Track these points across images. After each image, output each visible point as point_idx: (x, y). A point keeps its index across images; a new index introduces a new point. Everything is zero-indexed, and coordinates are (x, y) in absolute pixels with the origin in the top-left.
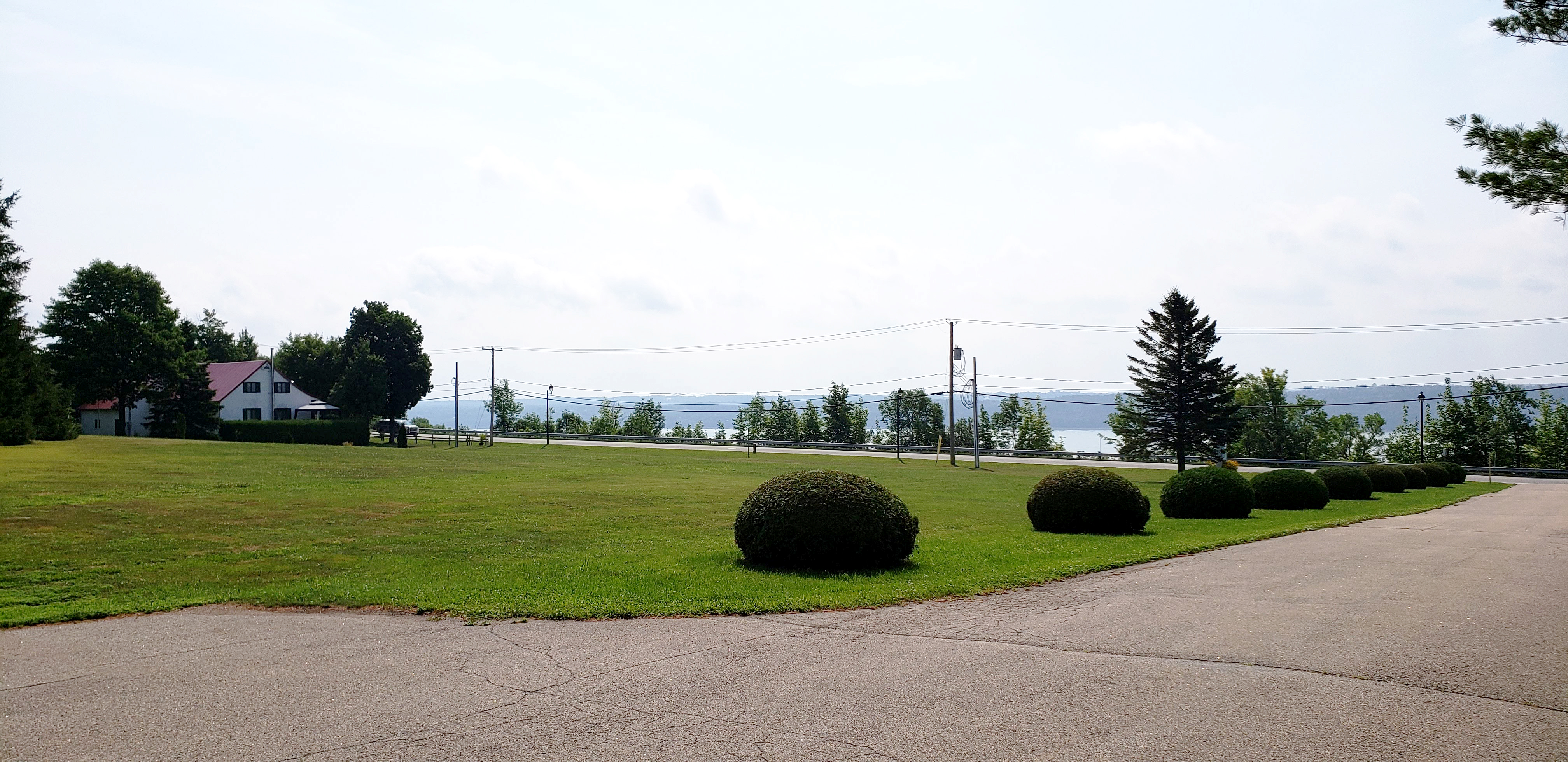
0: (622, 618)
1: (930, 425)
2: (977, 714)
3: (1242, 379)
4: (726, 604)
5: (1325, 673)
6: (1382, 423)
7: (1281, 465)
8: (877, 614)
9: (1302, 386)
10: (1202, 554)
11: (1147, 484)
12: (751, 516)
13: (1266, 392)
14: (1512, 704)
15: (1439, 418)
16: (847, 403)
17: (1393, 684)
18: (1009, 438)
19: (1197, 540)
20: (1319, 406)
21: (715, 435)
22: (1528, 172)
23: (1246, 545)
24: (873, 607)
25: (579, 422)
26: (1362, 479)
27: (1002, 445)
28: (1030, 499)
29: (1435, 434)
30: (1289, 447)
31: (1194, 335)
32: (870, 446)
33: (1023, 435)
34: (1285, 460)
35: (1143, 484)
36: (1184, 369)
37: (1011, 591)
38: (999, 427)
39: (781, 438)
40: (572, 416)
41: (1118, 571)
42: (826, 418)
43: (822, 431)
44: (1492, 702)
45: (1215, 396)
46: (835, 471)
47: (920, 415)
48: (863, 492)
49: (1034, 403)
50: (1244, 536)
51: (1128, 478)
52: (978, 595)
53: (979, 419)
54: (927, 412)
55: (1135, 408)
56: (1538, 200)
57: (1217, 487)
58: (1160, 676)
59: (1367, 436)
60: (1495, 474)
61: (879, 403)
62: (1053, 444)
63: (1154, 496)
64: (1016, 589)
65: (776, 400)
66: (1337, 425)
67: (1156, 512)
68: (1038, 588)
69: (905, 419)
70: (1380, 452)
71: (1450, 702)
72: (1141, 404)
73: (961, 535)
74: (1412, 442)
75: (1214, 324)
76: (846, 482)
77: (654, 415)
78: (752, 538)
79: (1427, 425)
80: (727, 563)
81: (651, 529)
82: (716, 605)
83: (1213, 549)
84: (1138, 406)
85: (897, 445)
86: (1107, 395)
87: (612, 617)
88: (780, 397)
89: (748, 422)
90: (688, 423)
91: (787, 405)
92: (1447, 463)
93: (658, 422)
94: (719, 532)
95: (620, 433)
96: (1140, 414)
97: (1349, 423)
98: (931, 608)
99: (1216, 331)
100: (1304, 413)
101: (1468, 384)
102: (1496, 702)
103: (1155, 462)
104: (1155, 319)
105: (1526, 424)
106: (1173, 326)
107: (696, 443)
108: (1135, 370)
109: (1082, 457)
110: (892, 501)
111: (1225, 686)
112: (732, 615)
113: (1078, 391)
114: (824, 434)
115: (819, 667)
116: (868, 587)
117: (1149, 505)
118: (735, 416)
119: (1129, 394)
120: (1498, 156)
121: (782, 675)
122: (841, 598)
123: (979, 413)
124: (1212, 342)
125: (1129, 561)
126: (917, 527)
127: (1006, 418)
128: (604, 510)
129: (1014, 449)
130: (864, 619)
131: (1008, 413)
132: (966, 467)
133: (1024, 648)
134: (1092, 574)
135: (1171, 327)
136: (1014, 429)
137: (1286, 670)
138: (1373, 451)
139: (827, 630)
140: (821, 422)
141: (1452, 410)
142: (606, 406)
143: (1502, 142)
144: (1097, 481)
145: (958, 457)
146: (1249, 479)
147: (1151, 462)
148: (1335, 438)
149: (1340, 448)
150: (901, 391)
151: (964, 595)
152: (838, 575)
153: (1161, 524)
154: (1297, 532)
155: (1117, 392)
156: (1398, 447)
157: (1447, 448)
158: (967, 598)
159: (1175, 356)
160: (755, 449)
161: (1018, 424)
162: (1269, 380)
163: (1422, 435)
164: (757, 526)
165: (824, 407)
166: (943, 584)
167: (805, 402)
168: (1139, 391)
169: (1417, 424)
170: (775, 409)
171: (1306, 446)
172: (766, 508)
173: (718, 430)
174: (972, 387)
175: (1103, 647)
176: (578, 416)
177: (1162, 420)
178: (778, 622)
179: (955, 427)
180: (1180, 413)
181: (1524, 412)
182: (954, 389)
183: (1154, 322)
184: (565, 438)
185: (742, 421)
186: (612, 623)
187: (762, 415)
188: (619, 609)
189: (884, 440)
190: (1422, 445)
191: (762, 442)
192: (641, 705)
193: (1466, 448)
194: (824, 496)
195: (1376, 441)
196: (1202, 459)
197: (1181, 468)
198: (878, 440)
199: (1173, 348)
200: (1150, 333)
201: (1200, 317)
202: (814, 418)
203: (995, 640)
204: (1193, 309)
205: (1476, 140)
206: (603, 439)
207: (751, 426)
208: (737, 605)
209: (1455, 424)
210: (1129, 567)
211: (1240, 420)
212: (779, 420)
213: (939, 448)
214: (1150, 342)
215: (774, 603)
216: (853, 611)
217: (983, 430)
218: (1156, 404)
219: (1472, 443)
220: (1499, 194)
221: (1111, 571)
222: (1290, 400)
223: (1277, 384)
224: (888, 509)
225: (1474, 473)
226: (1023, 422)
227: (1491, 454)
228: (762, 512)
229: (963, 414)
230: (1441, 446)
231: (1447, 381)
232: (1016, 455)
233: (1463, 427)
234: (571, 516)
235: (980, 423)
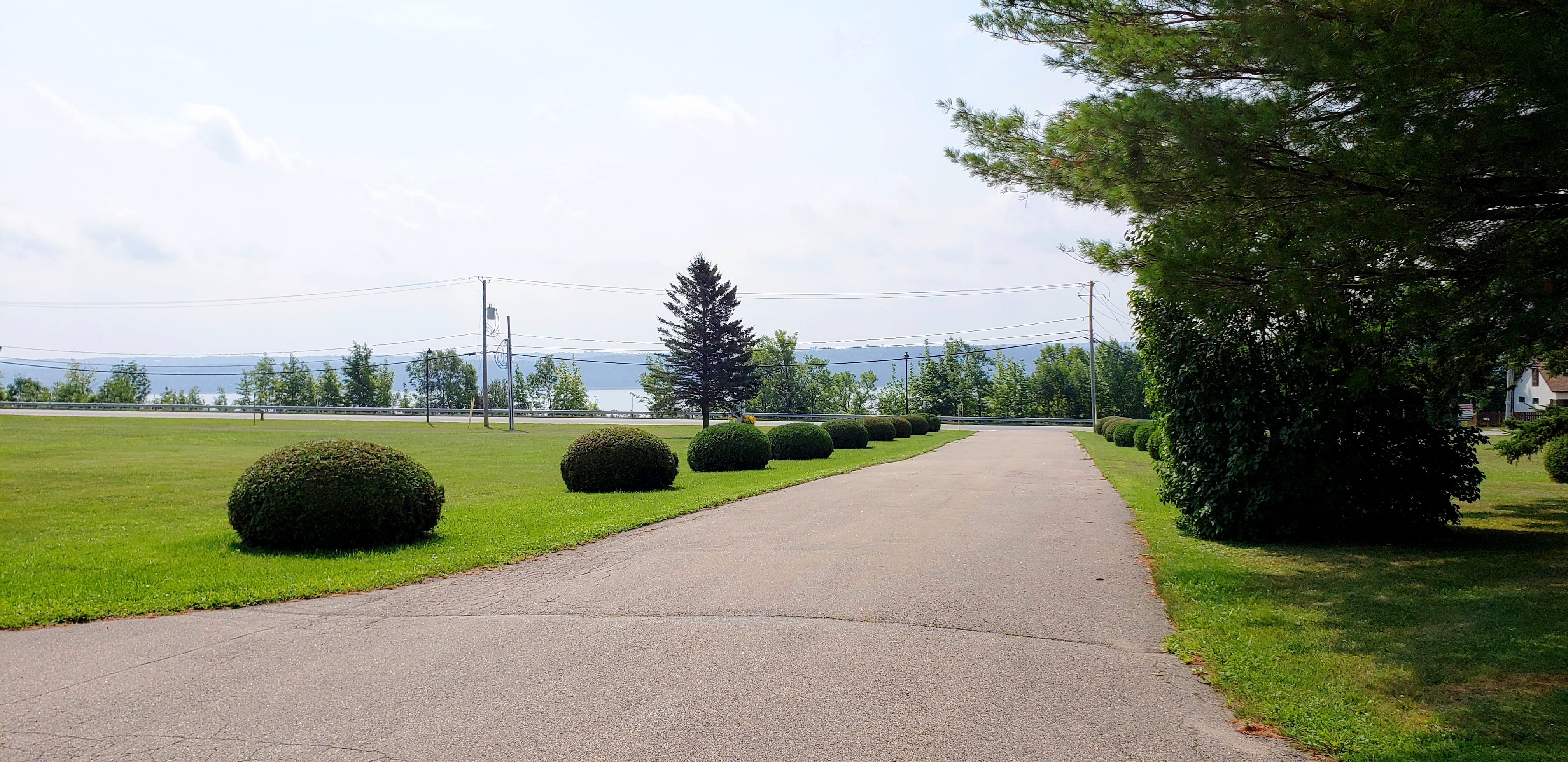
0: (74, 623)
1: (462, 386)
2: (501, 698)
3: (758, 340)
4: (213, 596)
5: (839, 619)
6: (874, 379)
7: (792, 419)
8: (396, 594)
9: (808, 347)
10: (726, 506)
11: (675, 440)
12: (247, 494)
13: (779, 352)
14: (993, 634)
15: (920, 375)
16: (370, 364)
17: (897, 624)
18: (544, 398)
19: (721, 492)
20: (824, 365)
21: (214, 401)
22: (1000, 154)
23: (765, 495)
24: (391, 587)
25: (38, 388)
26: (861, 431)
27: (537, 405)
28: (564, 461)
29: (917, 389)
30: (799, 403)
31: (717, 299)
32: (396, 410)
33: (558, 394)
34: (795, 415)
35: (671, 440)
36: (708, 330)
37: (542, 557)
38: (534, 388)
39: (294, 403)
40: (29, 381)
41: (649, 528)
42: (346, 381)
43: (342, 395)
44: (978, 634)
45: (736, 356)
46: (349, 440)
47: (451, 376)
48: (381, 462)
49: (569, 364)
50: (762, 487)
51: (658, 435)
52: (508, 564)
53: (514, 380)
54: (458, 373)
55: (664, 368)
56: (1007, 180)
57: (738, 441)
58: (690, 635)
59: (863, 391)
60: (962, 422)
61: (407, 364)
62: (588, 403)
63: (681, 451)
64: (548, 555)
65: (287, 361)
66: (838, 382)
67: (683, 466)
68: (570, 551)
69: (435, 380)
70: (873, 405)
71: (945, 638)
72: (670, 363)
73: (493, 500)
74: (899, 396)
75: (735, 289)
76: (362, 451)
77: (137, 379)
78: (250, 518)
79: (911, 381)
80: (220, 547)
81: (125, 512)
82: (201, 599)
83: (736, 501)
84: (667, 366)
85: (426, 409)
86: (638, 356)
87: (61, 622)
88: (292, 358)
89: (254, 386)
90: (181, 388)
91: (301, 367)
92: (926, 414)
93: (142, 387)
94: (212, 512)
95: (93, 400)
96: (669, 374)
97: (848, 380)
98: (457, 583)
99: (737, 296)
100: (811, 371)
101: (942, 345)
102: (981, 633)
103: (682, 418)
104: (682, 282)
105: (986, 380)
106: (698, 290)
107: (191, 410)
108: (664, 331)
109: (615, 415)
110: (416, 470)
111: (750, 641)
112: (220, 608)
113: (611, 351)
114: (344, 398)
115: (324, 661)
116: (386, 565)
117: (677, 461)
118: (239, 379)
119: (659, 355)
120: (976, 138)
121: (278, 675)
122: (355, 580)
123: (514, 374)
124: (733, 306)
125: (659, 517)
126: (443, 497)
127: (541, 379)
128: (63, 492)
129: (549, 410)
130: (380, 601)
131: (543, 373)
132: (499, 429)
133: (553, 618)
134: (623, 533)
135: (696, 290)
136: (549, 389)
137: (805, 619)
138: (867, 405)
139: (337, 617)
140: (340, 385)
141: (930, 368)
142: (74, 369)
143: (981, 125)
144: (629, 440)
145: (491, 420)
146: (765, 433)
147: (679, 418)
148: (836, 393)
149: (841, 402)
150: (430, 351)
151: (492, 565)
152: (352, 553)
153: (688, 478)
154: (808, 481)
155: (647, 352)
156: (888, 401)
157: (926, 401)
158: (496, 569)
159: (700, 319)
160: (262, 416)
161: (553, 385)
162: (782, 342)
163: (907, 390)
164: (255, 505)
165: (345, 369)
166: (471, 556)
167: (322, 364)
168: (667, 351)
169: (902, 380)
170: (286, 371)
171: (813, 401)
172: (266, 484)
173: (217, 396)
174: (506, 347)
175: (633, 609)
176: (36, 381)
177: (689, 379)
178: (277, 613)
179: (489, 390)
180: (705, 372)
181: (984, 369)
182: (487, 349)
183: (681, 285)
184: (19, 407)
185: (246, 385)
186: (60, 629)
187: (271, 378)
188: (70, 612)
189: (413, 403)
190: (907, 399)
191: (271, 408)
192: (89, 731)
193: (940, 401)
194: (336, 468)
195: (870, 396)
196: (724, 415)
197: (706, 424)
198: (405, 403)
199: (699, 311)
200: (678, 296)
201: (722, 282)
202: (333, 381)
203: (524, 613)
204: (716, 275)
205: (960, 122)
206: (70, 408)
207: (258, 390)
208: (227, 596)
209: (932, 380)
210: (659, 523)
211: (758, 378)
212: (292, 383)
213: (472, 410)
214: (677, 305)
215: (273, 591)
216: (367, 594)
217: (518, 391)
218: (683, 364)
219: (945, 396)
220: (978, 173)
221: (642, 528)
222: (799, 360)
223: (788, 345)
224: (411, 479)
225: (946, 422)
226: (558, 383)
227: (959, 405)
228: (262, 488)
229: (497, 375)
230: (922, 399)
231: (926, 342)
232: (551, 415)
233: (939, 382)
234: (16, 500)
235: (515, 384)
